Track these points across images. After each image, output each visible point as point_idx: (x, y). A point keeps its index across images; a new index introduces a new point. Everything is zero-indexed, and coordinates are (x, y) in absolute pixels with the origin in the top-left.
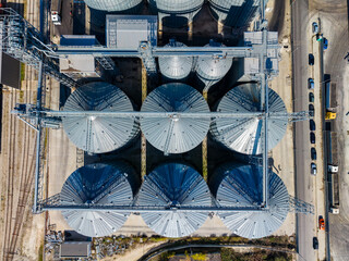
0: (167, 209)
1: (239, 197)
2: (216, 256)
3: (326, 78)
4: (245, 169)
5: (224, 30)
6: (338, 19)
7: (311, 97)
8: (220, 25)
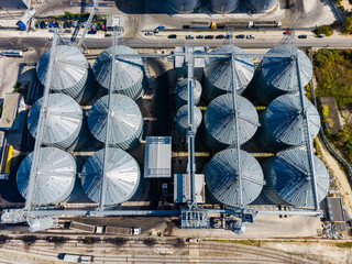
0: (305, 117)
1: (287, 74)
2: (322, 100)
3: (186, 28)
4: (265, 72)
5: (149, 94)
6: (143, 20)
7: (199, 37)
8: (145, 97)
